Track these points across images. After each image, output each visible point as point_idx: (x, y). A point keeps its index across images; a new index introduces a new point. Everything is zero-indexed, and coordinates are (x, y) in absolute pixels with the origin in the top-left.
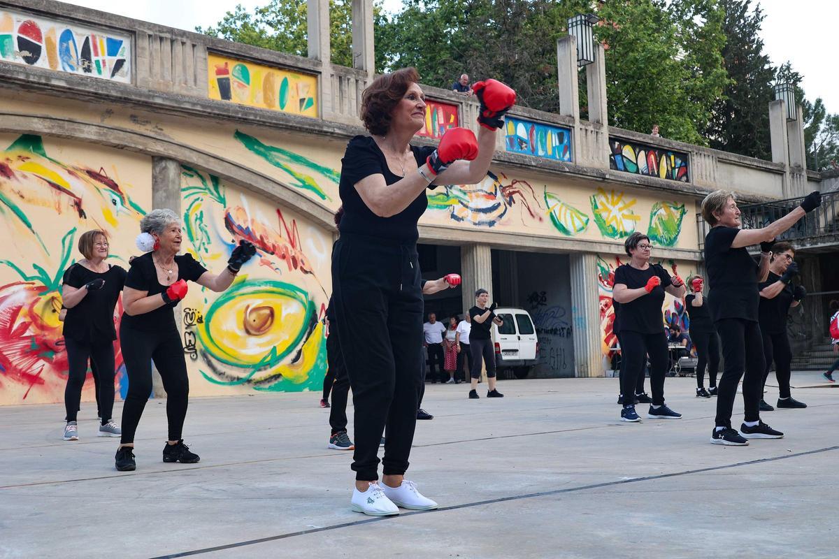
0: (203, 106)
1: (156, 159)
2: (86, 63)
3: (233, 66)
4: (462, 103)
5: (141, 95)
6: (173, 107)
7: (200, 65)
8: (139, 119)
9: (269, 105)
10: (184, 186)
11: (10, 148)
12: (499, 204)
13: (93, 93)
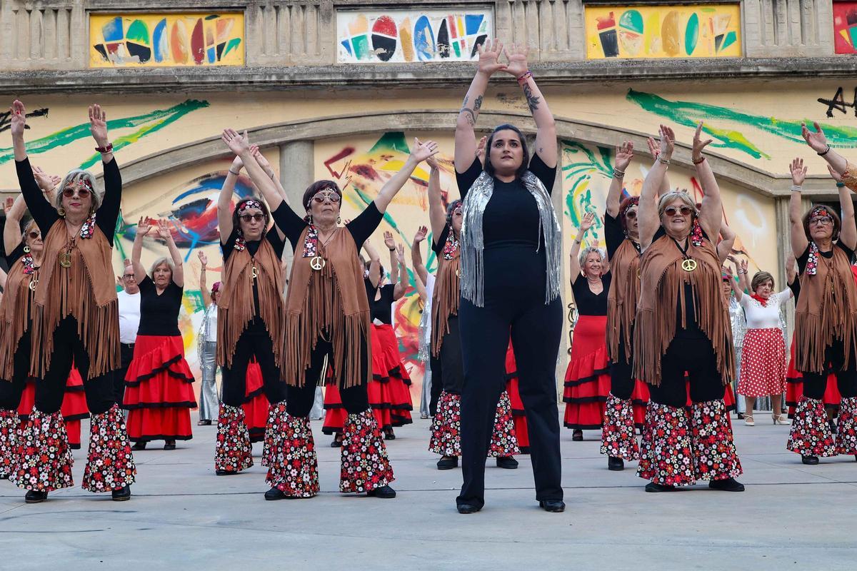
1: (529, 139)
2: (443, 48)
3: (620, 15)
7: (575, 24)
8: (507, 96)
9: (671, 53)
10: (566, 163)
11: (373, 149)
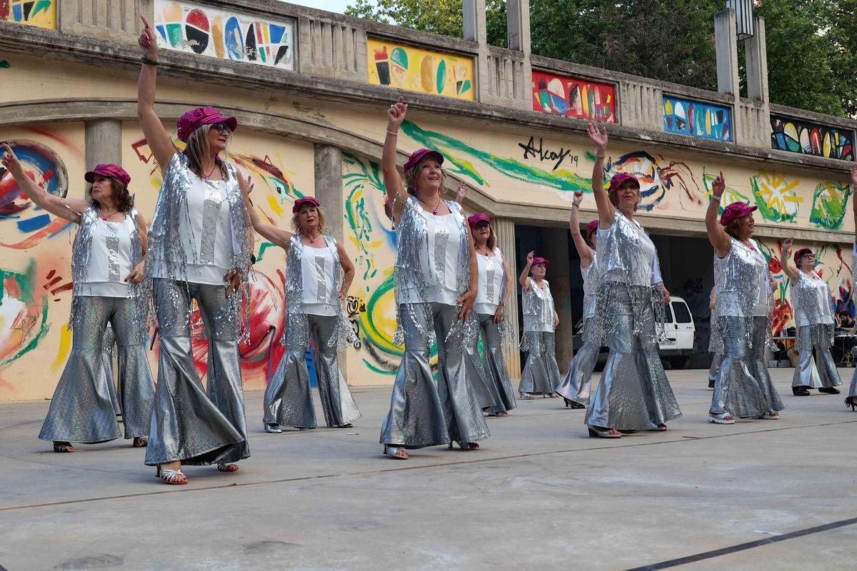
0: (363, 91)
1: (318, 146)
2: (251, 50)
3: (391, 49)
4: (618, 83)
5: (304, 81)
6: (335, 93)
7: (360, 50)
8: (302, 106)
9: (427, 89)
10: (345, 173)
12: (657, 187)
13: (259, 80)
